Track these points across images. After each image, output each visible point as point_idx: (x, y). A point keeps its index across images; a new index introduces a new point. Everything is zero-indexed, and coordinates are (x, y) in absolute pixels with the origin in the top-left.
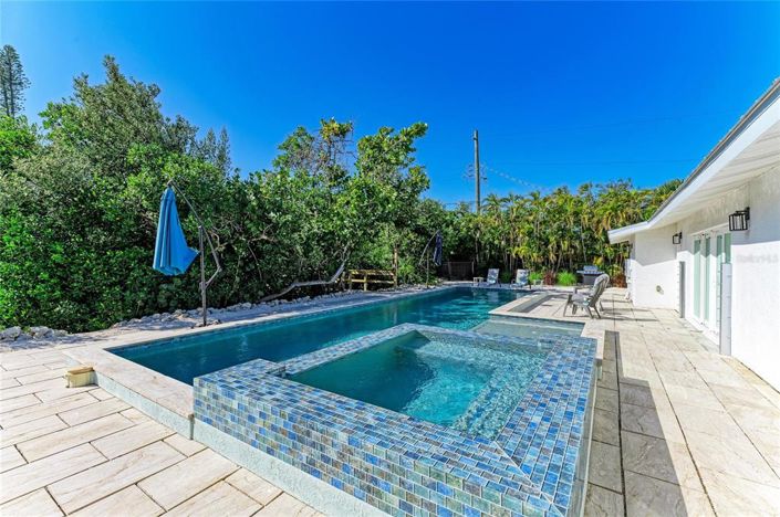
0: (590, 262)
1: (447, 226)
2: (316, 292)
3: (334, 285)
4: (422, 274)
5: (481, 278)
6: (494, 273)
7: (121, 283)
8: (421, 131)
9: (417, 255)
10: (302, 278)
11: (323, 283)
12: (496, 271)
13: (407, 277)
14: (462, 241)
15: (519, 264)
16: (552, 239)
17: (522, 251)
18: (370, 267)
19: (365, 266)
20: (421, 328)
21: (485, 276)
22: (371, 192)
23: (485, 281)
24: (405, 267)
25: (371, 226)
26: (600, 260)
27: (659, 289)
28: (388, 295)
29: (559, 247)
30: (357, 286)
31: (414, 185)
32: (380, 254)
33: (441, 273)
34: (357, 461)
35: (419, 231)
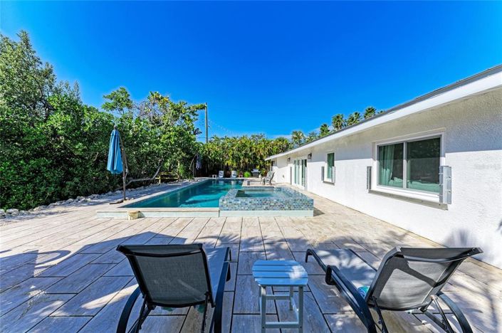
0: (255, 167)
5: (216, 176)
11: (149, 179)
12: (222, 172)
16: (242, 157)
17: (229, 162)
21: (218, 174)
23: (218, 176)
26: (258, 167)
27: (283, 176)
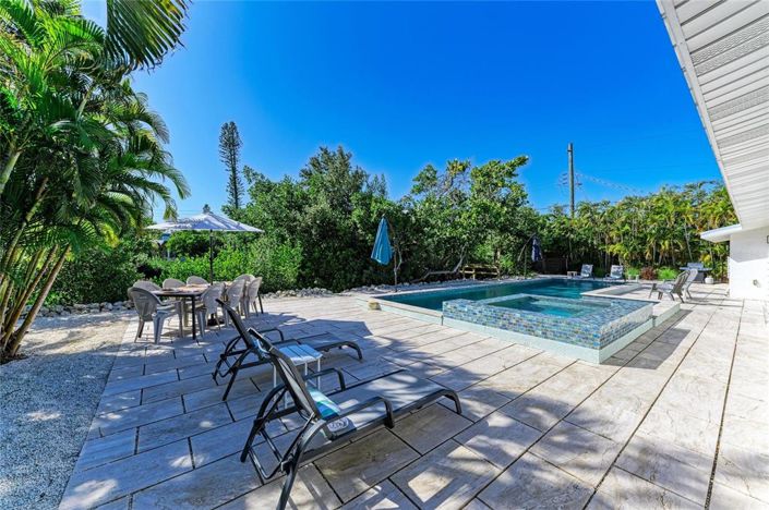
0: (696, 259)
1: (542, 229)
2: (443, 279)
3: (452, 275)
4: (519, 268)
5: (575, 273)
6: (587, 269)
7: (344, 269)
8: (523, 161)
9: (515, 253)
10: (434, 269)
11: (446, 272)
12: (590, 267)
13: (507, 270)
14: (556, 241)
15: (615, 260)
17: (615, 248)
18: (478, 262)
19: (473, 261)
20: (533, 296)
21: (579, 271)
22: (486, 209)
23: (579, 274)
24: (505, 261)
25: (482, 232)
26: (708, 257)
27: (755, 283)
28: (490, 282)
29: (658, 245)
30: (468, 276)
31: (516, 201)
32: (484, 252)
33: (536, 268)
34: (525, 322)
35: (519, 234)
